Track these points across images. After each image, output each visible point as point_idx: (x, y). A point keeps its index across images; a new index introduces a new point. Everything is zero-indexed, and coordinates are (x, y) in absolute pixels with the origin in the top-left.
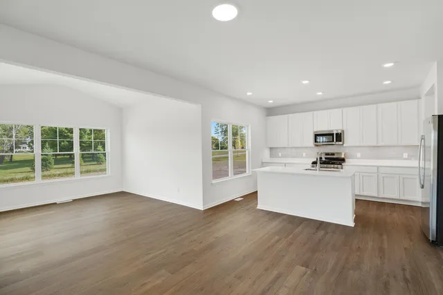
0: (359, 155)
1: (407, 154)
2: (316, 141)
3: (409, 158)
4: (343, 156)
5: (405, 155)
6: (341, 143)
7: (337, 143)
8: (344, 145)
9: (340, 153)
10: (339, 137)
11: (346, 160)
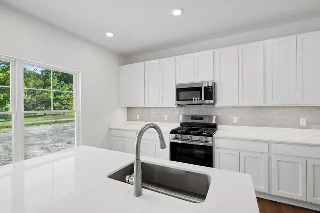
0: (236, 120)
1: (305, 120)
2: (178, 99)
3: (309, 126)
4: (214, 122)
5: (303, 121)
6: (212, 102)
7: (207, 102)
8: (217, 105)
9: (211, 117)
10: (209, 93)
11: (219, 127)
